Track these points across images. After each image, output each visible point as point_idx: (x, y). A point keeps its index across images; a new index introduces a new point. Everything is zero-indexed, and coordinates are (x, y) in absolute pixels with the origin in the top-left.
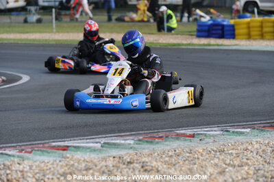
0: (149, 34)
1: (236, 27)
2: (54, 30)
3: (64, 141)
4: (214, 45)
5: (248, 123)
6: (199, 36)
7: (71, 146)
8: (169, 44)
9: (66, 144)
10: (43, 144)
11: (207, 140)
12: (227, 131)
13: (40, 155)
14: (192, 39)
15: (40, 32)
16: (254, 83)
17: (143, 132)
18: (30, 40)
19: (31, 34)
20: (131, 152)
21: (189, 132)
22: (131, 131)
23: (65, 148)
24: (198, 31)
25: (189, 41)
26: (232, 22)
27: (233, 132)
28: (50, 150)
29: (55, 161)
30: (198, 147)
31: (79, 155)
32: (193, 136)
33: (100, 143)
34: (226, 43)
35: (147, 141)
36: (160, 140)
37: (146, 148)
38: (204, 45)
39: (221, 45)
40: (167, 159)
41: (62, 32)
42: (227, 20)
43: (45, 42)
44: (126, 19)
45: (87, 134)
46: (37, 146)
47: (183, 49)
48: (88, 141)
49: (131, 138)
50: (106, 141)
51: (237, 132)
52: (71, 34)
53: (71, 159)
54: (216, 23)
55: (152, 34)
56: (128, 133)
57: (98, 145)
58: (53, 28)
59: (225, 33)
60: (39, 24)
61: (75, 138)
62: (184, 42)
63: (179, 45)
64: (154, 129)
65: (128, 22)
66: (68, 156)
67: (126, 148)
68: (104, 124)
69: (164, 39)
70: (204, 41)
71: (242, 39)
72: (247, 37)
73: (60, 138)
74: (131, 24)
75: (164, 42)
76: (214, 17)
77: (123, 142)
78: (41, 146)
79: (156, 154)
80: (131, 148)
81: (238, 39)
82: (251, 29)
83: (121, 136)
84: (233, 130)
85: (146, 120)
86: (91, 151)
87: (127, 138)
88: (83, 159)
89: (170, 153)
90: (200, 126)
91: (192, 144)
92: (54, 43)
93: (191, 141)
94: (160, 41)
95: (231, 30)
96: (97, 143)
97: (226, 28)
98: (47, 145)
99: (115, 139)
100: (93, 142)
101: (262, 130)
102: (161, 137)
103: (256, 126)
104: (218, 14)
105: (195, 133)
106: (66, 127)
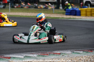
0: (47, 13)
1: (81, 11)
2: (10, 11)
3: (10, 55)
4: (72, 18)
5: (82, 49)
6: (66, 15)
8: (54, 18)
9: (10, 56)
10: (1, 56)
11: (65, 55)
12: (74, 52)
14: (64, 16)
16: (86, 33)
17: (41, 52)
21: (58, 52)
22: (36, 51)
23: (10, 58)
24: (66, 13)
26: (80, 9)
27: (76, 53)
28: (3, 58)
30: (62, 58)
31: (15, 61)
32: (60, 54)
33: (23, 56)
34: (77, 18)
35: (42, 56)
36: (47, 55)
37: (41, 58)
39: (75, 18)
41: (13, 12)
42: (78, 9)
44: (39, 7)
45: (19, 52)
47: (60, 20)
48: (19, 55)
49: (36, 54)
50: (26, 55)
51: (77, 53)
52: (16, 13)
54: (74, 9)
56: (35, 52)
59: (77, 13)
60: (4, 9)
61: (14, 54)
62: (61, 17)
63: (58, 18)
64: (45, 51)
65: (39, 8)
66: (10, 61)
68: (26, 49)
70: (68, 17)
71: (83, 16)
72: (85, 15)
73: (8, 54)
75: (53, 17)
76: (73, 7)
77: (32, 56)
80: (35, 58)
81: (82, 16)
82: (87, 12)
83: (32, 53)
84: (76, 52)
85: (42, 47)
86: (20, 59)
87: (34, 54)
90: (63, 50)
93: (59, 56)
94: (51, 16)
95: (79, 13)
96: (22, 56)
97: (77, 12)
99: (29, 55)
100: (21, 56)
101: (87, 52)
102: (47, 54)
103: (85, 51)
104: (75, 6)
105: (61, 53)
106: (11, 49)
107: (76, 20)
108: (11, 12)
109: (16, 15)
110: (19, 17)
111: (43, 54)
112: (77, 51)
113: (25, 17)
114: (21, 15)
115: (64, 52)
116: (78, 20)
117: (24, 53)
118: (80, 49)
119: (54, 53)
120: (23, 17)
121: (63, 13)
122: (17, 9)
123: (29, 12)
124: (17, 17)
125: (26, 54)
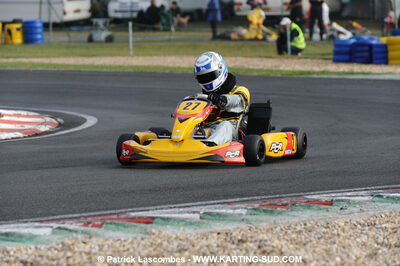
0: (266, 57)
1: (389, 48)
2: (131, 53)
3: (148, 210)
4: (358, 73)
6: (336, 61)
7: (157, 218)
8: (294, 73)
9: (151, 214)
10: (118, 214)
11: (351, 209)
12: (379, 196)
13: (114, 231)
14: (327, 64)
15: (112, 55)
17: (259, 197)
18: (97, 66)
19: (98, 58)
20: (243, 226)
21: (324, 197)
22: (242, 196)
23: (150, 221)
24: (336, 53)
25: (323, 69)
26: (384, 40)
27: (388, 197)
28: (127, 224)
29: (136, 238)
30: (338, 218)
31: (169, 231)
32: (330, 203)
33: (198, 213)
34: (376, 71)
35: (265, 211)
36: (284, 209)
37: (264, 221)
38: (345, 73)
39: (369, 73)
40: (294, 236)
41: (143, 55)
42: (376, 38)
43: (118, 70)
44: (234, 36)
46: (109, 217)
47: (315, 79)
48: (181, 210)
49: (243, 206)
50: (207, 211)
51: (393, 198)
52: (155, 58)
53: (158, 237)
54: (360, 41)
55: (271, 57)
56: (238, 199)
57: (196, 217)
58: (129, 49)
59: (375, 56)
60: (109, 44)
61: (163, 206)
62: (316, 69)
63: (309, 73)
64: (275, 194)
65: (235, 40)
66: (154, 231)
67: (235, 221)
69: (288, 65)
70: (344, 68)
71: (398, 65)
73: (141, 206)
74: (239, 43)
75: (287, 69)
76: (358, 33)
77: (231, 211)
78: (115, 217)
79: (278, 229)
80: (243, 220)
81: (392, 64)
83: (228, 203)
84: (388, 195)
85: (264, 181)
86: (186, 225)
87: (237, 206)
88: (174, 236)
89: (299, 228)
90: (339, 188)
91: (330, 215)
92: (131, 70)
93: (328, 211)
94: (281, 68)
95: (382, 52)
96: (194, 212)
97: (375, 49)
98: (123, 216)
99: (219, 208)
100: (188, 212)
102: (285, 205)
104: (364, 29)
105: (334, 199)
106: (150, 190)
107: (375, 81)
108: (136, 55)
109: (155, 64)
110: (167, 71)
111: (270, 205)
114: (171, 65)
115: (343, 198)
116: (381, 77)
117: (199, 203)
119: (308, 202)
120: (180, 72)
121: (324, 57)
125: (207, 207)
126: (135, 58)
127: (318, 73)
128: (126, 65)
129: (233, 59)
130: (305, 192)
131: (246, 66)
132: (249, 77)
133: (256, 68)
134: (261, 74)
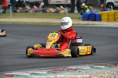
0: (59, 19)
1: (102, 15)
2: (11, 17)
3: (12, 72)
4: (90, 24)
5: (103, 63)
6: (83, 20)
10: (1, 74)
11: (83, 72)
12: (93, 67)
14: (80, 21)
15: (4, 18)
16: (109, 43)
17: (51, 68)
21: (74, 68)
22: (46, 67)
23: (12, 76)
24: (83, 17)
25: (78, 23)
26: (100, 13)
27: (96, 68)
28: (4, 77)
32: (76, 70)
33: (29, 73)
34: (97, 23)
35: (53, 72)
36: (59, 72)
38: (86, 24)
39: (94, 24)
41: (15, 18)
42: (97, 12)
43: (6, 23)
44: (48, 11)
48: (24, 72)
49: (45, 71)
51: (98, 68)
52: (20, 19)
54: (92, 13)
56: (44, 68)
58: (10, 15)
59: (97, 18)
60: (4, 14)
61: (18, 71)
64: (57, 66)
65: (48, 13)
68: (32, 64)
70: (86, 22)
71: (104, 21)
72: (107, 20)
73: (10, 71)
76: (91, 10)
77: (41, 73)
82: (109, 16)
83: (40, 70)
85: (53, 62)
86: (25, 77)
87: (43, 71)
90: (80, 65)
92: (10, 23)
93: (75, 72)
95: (99, 17)
97: (97, 16)
98: (3, 74)
99: (37, 71)
100: (26, 73)
101: (110, 67)
102: (60, 70)
103: (107, 65)
104: (94, 9)
105: (77, 68)
106: (14, 65)
107: (96, 27)
109: (19, 21)
110: (23, 24)
111: (55, 70)
112: (97, 65)
113: (31, 24)
114: (25, 21)
115: (80, 68)
116: (98, 26)
117: (30, 70)
118: (101, 64)
119: (68, 69)
120: (28, 24)
121: (79, 18)
122: (21, 14)
123: (36, 18)
124: (21, 24)
125: (33, 71)
126: (13, 19)
127: (76, 24)
128: (9, 21)
129: (47, 19)
130: (67, 66)
131: (51, 22)
132: (52, 25)
133: (54, 22)
134: (56, 24)
